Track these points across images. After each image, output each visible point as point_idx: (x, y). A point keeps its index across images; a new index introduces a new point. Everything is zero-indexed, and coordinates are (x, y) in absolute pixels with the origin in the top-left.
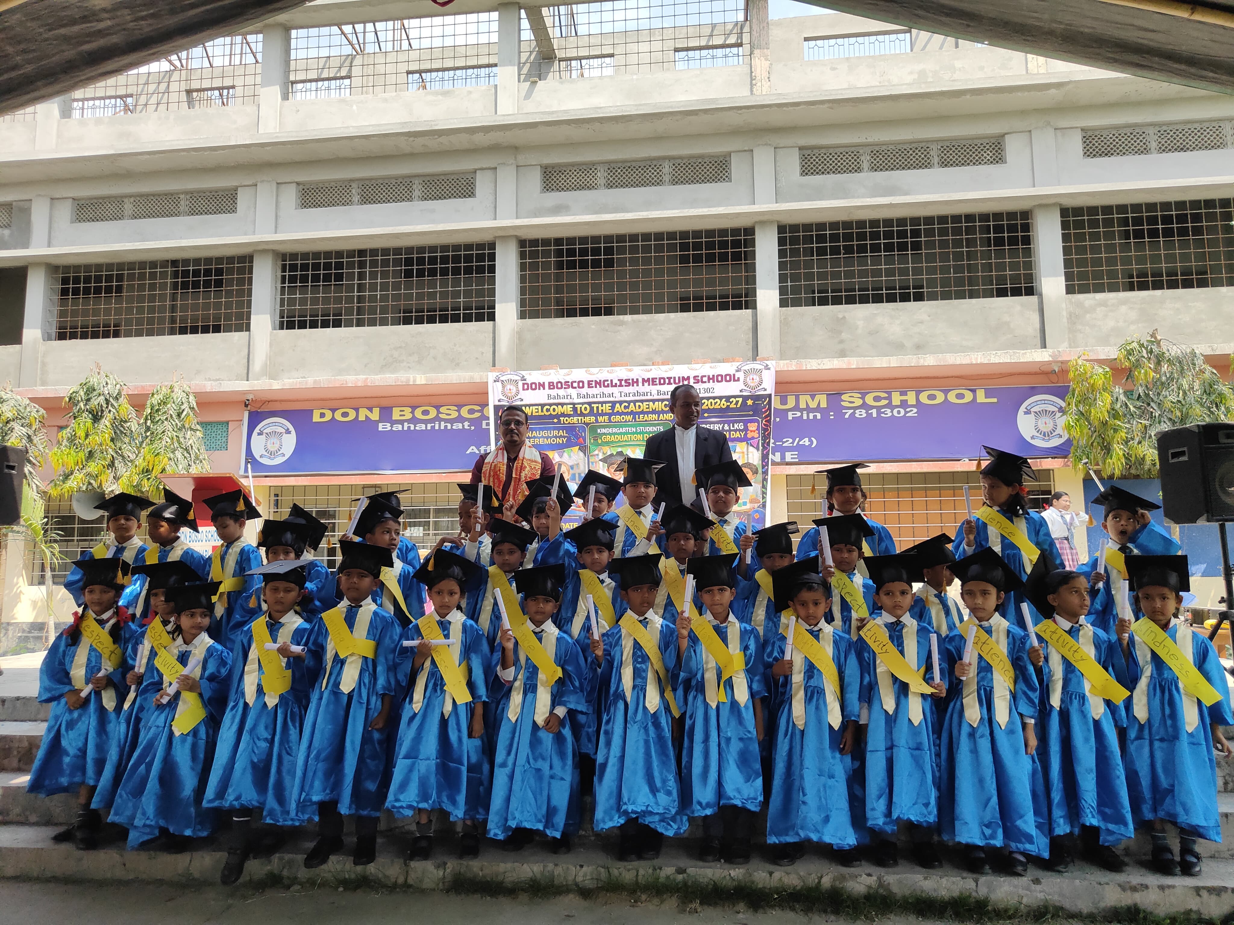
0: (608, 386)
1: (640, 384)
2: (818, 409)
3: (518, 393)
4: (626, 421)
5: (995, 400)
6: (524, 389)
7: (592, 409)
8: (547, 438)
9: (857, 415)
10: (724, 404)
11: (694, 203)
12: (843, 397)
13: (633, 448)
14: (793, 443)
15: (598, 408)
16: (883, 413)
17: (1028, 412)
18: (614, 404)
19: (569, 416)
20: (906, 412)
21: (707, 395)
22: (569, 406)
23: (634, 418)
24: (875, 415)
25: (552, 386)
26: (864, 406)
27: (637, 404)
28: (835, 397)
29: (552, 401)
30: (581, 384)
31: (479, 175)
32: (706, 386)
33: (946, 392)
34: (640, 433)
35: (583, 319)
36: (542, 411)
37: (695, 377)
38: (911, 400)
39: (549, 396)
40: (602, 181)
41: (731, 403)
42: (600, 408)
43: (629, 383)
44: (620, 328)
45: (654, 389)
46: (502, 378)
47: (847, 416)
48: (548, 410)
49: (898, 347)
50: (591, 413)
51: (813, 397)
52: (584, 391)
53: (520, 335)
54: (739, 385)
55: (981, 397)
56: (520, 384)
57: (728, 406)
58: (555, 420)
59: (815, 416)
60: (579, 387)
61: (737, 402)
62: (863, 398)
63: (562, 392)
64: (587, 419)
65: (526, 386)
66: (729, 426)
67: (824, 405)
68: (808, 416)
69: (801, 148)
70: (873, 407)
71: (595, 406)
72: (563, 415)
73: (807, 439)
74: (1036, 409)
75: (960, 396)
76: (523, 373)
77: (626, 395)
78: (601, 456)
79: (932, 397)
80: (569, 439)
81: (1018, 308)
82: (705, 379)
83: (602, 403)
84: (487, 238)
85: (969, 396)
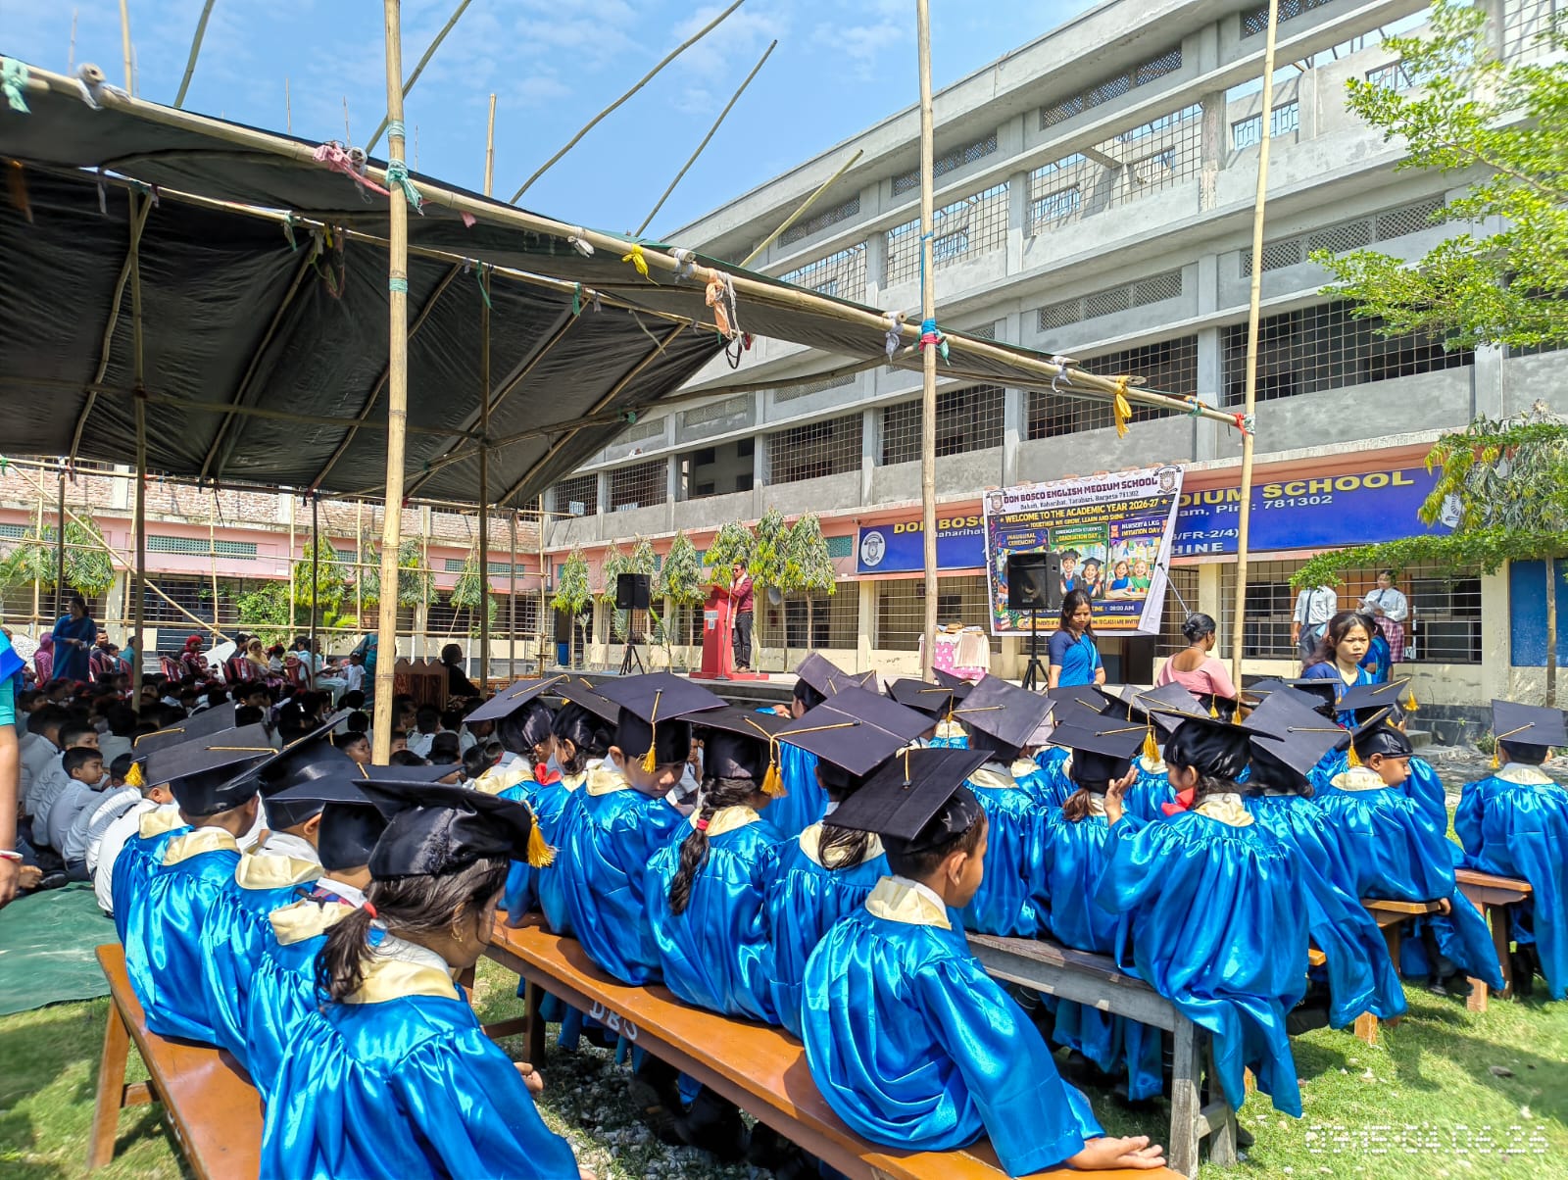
0: (1061, 495)
1: (1084, 492)
3: (1002, 505)
4: (1074, 524)
5: (1411, 482)
6: (1005, 502)
7: (1051, 515)
8: (1022, 540)
9: (1276, 506)
10: (1145, 504)
11: (1149, 322)
12: (1266, 489)
14: (1218, 535)
15: (1055, 514)
16: (1301, 502)
18: (1066, 509)
19: (1036, 522)
20: (1322, 500)
21: (1132, 498)
22: (1035, 514)
23: (1080, 521)
24: (1293, 505)
25: (1023, 498)
26: (1284, 496)
27: (1082, 509)
28: (1258, 489)
29: (1024, 511)
30: (1042, 495)
31: (997, 325)
32: (1131, 489)
33: (1360, 478)
34: (1085, 533)
36: (1018, 519)
37: (1123, 483)
38: (1327, 486)
39: (1022, 507)
40: (1082, 313)
41: (1149, 503)
42: (1057, 514)
43: (1075, 491)
45: (1093, 495)
46: (991, 495)
47: (1267, 507)
48: (1022, 518)
49: (1323, 437)
50: (1050, 519)
51: (1237, 491)
52: (1045, 501)
53: (1020, 455)
54: (1158, 487)
55: (1397, 480)
56: (1003, 498)
57: (1147, 506)
58: (1029, 525)
60: (1042, 498)
61: (1154, 502)
62: (1282, 489)
63: (1030, 503)
64: (1047, 524)
65: (1006, 500)
66: (1148, 523)
68: (1232, 509)
69: (1242, 250)
70: (1291, 497)
71: (1053, 512)
72: (1032, 521)
73: (1230, 532)
75: (1376, 480)
76: (1005, 489)
77: (1074, 502)
79: (1347, 483)
80: (1037, 540)
81: (1449, 380)
82: (1131, 484)
83: (1058, 510)
85: (1384, 480)
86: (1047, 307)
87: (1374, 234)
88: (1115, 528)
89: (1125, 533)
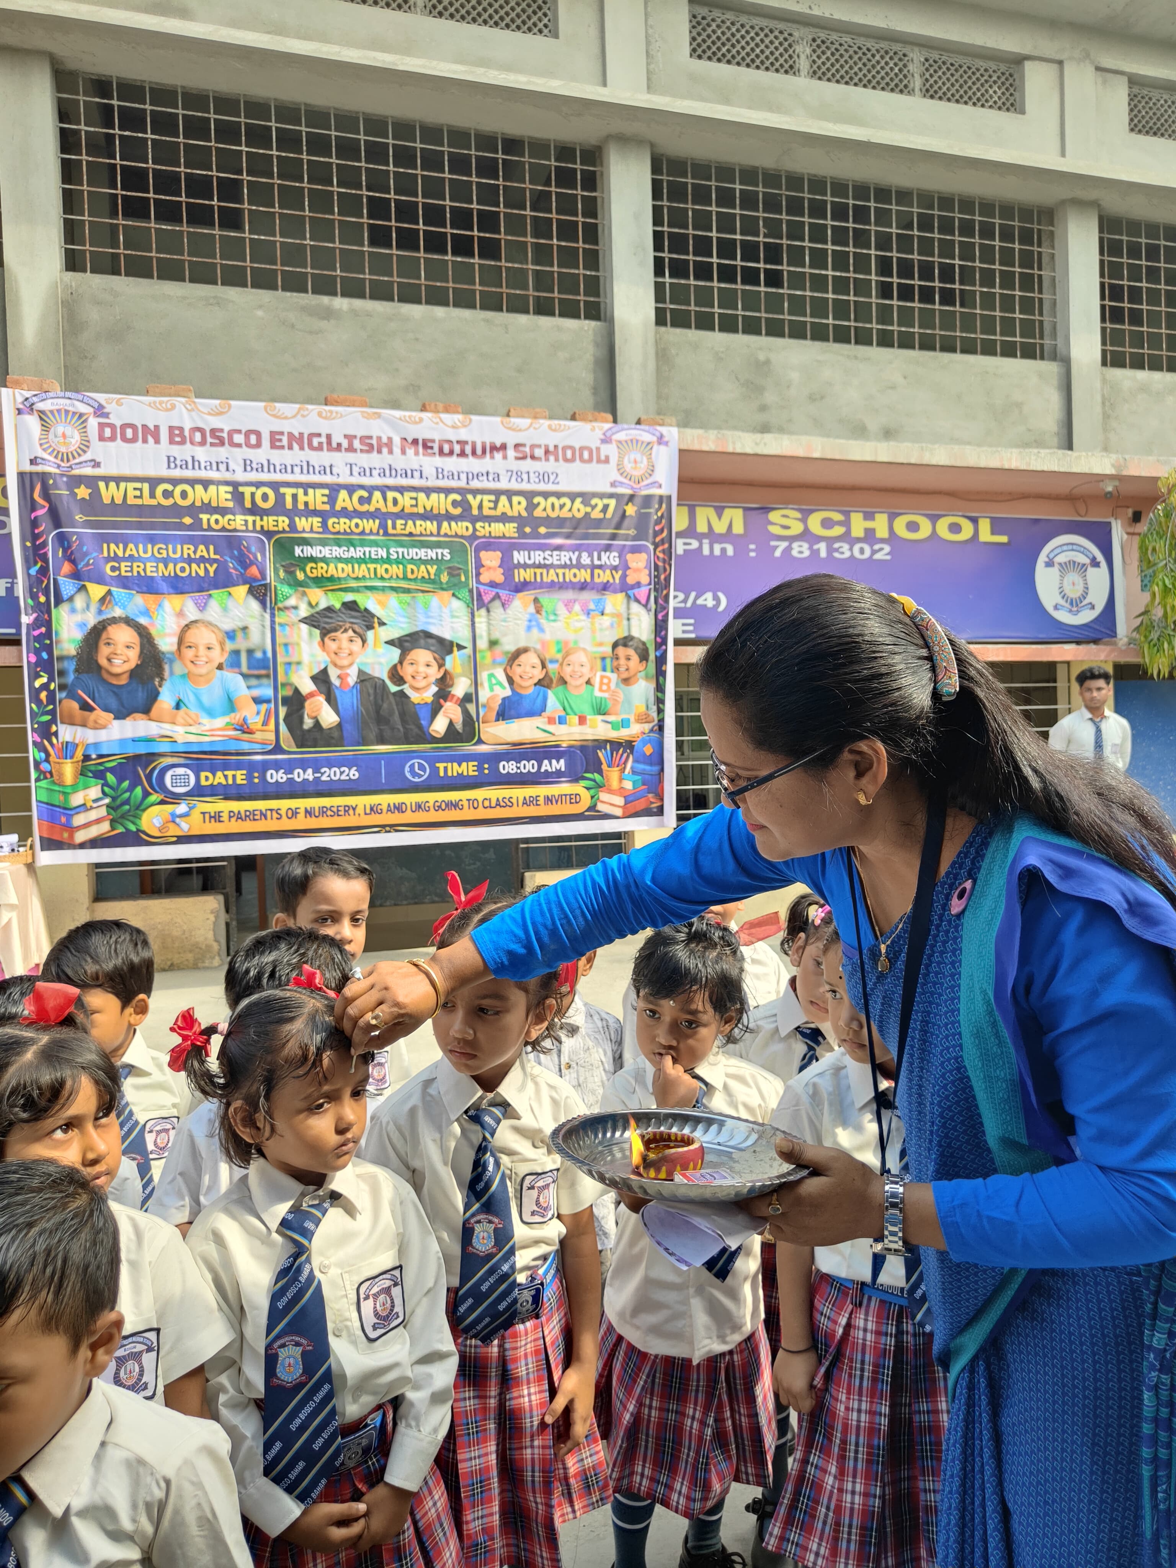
0: (320, 448)
1: (397, 450)
2: (728, 536)
3: (85, 446)
4: (363, 533)
6: (101, 438)
7: (280, 498)
8: (166, 562)
9: (795, 553)
10: (579, 509)
12: (774, 516)
13: (380, 596)
14: (685, 601)
15: (295, 497)
16: (837, 550)
17: (1050, 564)
18: (334, 490)
19: (223, 511)
20: (874, 552)
21: (542, 487)
22: (223, 489)
23: (383, 526)
24: (823, 554)
25: (177, 435)
26: (806, 535)
27: (390, 495)
28: (758, 513)
29: (177, 473)
30: (253, 439)
32: (539, 466)
33: (934, 519)
34: (398, 562)
35: (233, 293)
36: (152, 495)
37: (517, 446)
38: (882, 532)
39: (170, 461)
41: (594, 507)
42: (301, 498)
43: (369, 444)
44: (323, 324)
45: (430, 463)
46: (40, 406)
47: (778, 553)
48: (167, 494)
49: (859, 431)
50: (279, 508)
51: (719, 511)
52: (258, 455)
53: (71, 311)
54: (611, 472)
55: (986, 535)
56: (93, 423)
57: (587, 514)
58: (188, 520)
59: (723, 550)
60: (248, 445)
61: (606, 507)
62: (804, 520)
64: (269, 522)
65: (108, 432)
66: (591, 555)
67: (738, 528)
68: (711, 549)
70: (820, 539)
71: (288, 492)
72: (208, 508)
73: (709, 595)
74: (1061, 558)
75: (955, 528)
76: (101, 397)
77: (363, 473)
78: (304, 611)
79: (913, 527)
80: (222, 568)
81: (1035, 379)
82: (539, 453)
83: (306, 487)
85: (967, 531)
87: (917, 83)
88: (492, 559)
89: (522, 575)
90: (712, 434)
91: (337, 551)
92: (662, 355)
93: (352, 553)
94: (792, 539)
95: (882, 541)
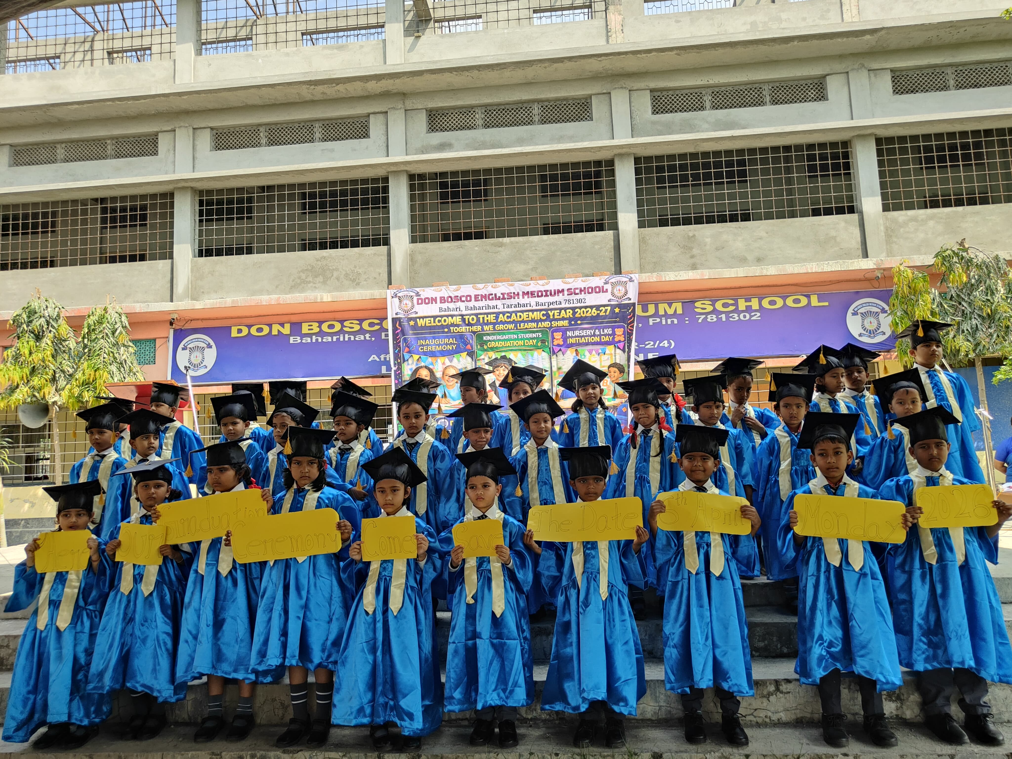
0: (492, 299)
1: (521, 297)
2: (675, 314)
3: (413, 306)
4: (508, 329)
5: (826, 304)
6: (418, 304)
7: (478, 319)
8: (439, 345)
9: (709, 320)
10: (594, 312)
11: (561, 139)
12: (697, 304)
13: (515, 353)
14: (654, 345)
15: (483, 318)
16: (731, 317)
17: (855, 313)
18: (498, 314)
19: (458, 326)
20: (751, 316)
21: (579, 305)
22: (458, 317)
23: (516, 326)
24: (724, 319)
25: (443, 300)
26: (715, 311)
27: (518, 314)
28: (689, 304)
29: (443, 313)
30: (468, 298)
31: (372, 119)
32: (578, 297)
33: (784, 298)
34: (521, 339)
35: (467, 242)
36: (434, 322)
37: (568, 290)
38: (755, 307)
39: (441, 309)
40: (480, 122)
41: (601, 311)
42: (486, 319)
43: (511, 296)
44: (500, 249)
45: (533, 300)
46: (399, 295)
47: (700, 321)
48: (439, 321)
49: (742, 261)
50: (478, 323)
51: (670, 305)
52: (471, 304)
53: (412, 258)
54: (608, 296)
55: (815, 302)
56: (415, 299)
57: (598, 314)
58: (446, 330)
59: (672, 322)
60: (467, 301)
61: (606, 310)
62: (713, 305)
63: (452, 305)
64: (474, 328)
65: (420, 301)
66: (599, 330)
67: (680, 311)
68: (666, 322)
69: (652, 91)
70: (722, 312)
71: (481, 316)
72: (453, 325)
73: (666, 342)
74: (862, 310)
75: (797, 301)
76: (418, 289)
77: (508, 307)
78: (487, 360)
79: (772, 303)
80: (458, 346)
81: (843, 224)
82: (577, 291)
83: (487, 314)
84: (381, 173)
85: (804, 301)
86: (437, 110)
87: (768, 99)
88: (558, 335)
89: (571, 341)
90: (655, 274)
91: (499, 337)
92: (642, 241)
93: (504, 337)
94: (707, 314)
95: (756, 311)
